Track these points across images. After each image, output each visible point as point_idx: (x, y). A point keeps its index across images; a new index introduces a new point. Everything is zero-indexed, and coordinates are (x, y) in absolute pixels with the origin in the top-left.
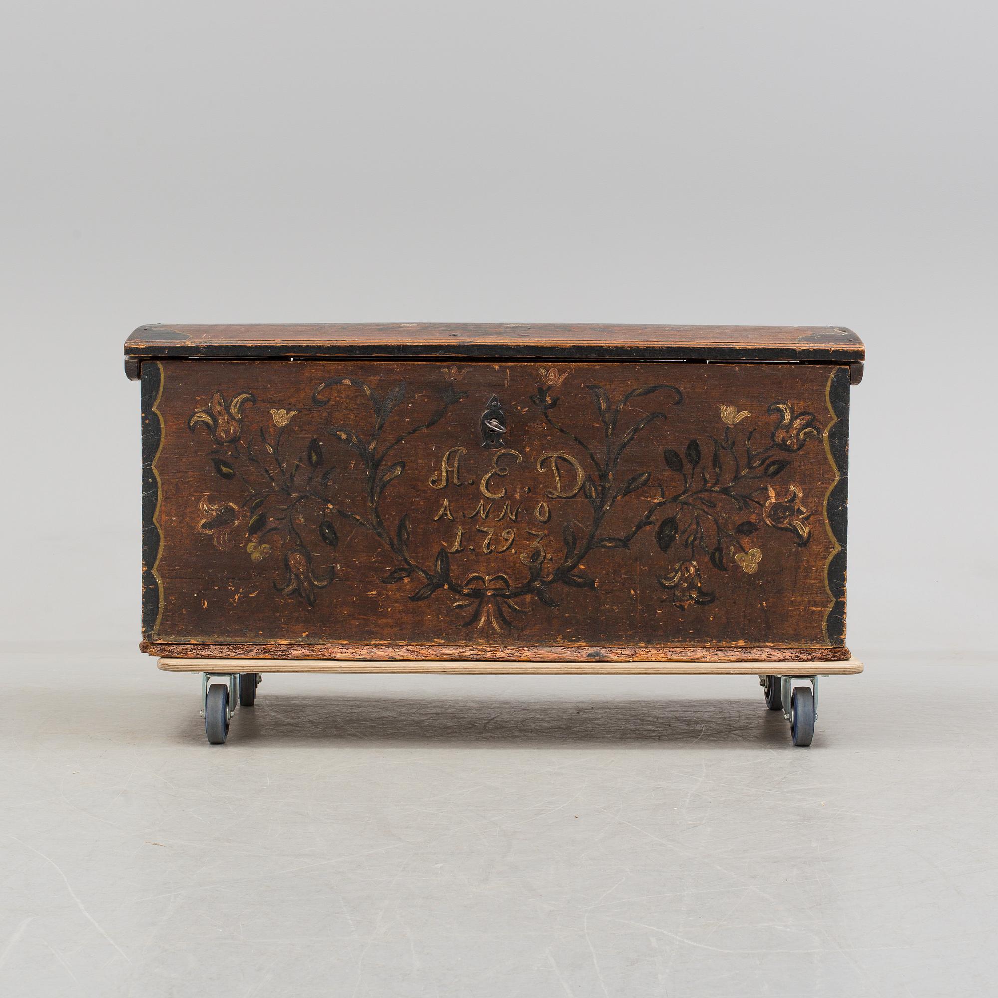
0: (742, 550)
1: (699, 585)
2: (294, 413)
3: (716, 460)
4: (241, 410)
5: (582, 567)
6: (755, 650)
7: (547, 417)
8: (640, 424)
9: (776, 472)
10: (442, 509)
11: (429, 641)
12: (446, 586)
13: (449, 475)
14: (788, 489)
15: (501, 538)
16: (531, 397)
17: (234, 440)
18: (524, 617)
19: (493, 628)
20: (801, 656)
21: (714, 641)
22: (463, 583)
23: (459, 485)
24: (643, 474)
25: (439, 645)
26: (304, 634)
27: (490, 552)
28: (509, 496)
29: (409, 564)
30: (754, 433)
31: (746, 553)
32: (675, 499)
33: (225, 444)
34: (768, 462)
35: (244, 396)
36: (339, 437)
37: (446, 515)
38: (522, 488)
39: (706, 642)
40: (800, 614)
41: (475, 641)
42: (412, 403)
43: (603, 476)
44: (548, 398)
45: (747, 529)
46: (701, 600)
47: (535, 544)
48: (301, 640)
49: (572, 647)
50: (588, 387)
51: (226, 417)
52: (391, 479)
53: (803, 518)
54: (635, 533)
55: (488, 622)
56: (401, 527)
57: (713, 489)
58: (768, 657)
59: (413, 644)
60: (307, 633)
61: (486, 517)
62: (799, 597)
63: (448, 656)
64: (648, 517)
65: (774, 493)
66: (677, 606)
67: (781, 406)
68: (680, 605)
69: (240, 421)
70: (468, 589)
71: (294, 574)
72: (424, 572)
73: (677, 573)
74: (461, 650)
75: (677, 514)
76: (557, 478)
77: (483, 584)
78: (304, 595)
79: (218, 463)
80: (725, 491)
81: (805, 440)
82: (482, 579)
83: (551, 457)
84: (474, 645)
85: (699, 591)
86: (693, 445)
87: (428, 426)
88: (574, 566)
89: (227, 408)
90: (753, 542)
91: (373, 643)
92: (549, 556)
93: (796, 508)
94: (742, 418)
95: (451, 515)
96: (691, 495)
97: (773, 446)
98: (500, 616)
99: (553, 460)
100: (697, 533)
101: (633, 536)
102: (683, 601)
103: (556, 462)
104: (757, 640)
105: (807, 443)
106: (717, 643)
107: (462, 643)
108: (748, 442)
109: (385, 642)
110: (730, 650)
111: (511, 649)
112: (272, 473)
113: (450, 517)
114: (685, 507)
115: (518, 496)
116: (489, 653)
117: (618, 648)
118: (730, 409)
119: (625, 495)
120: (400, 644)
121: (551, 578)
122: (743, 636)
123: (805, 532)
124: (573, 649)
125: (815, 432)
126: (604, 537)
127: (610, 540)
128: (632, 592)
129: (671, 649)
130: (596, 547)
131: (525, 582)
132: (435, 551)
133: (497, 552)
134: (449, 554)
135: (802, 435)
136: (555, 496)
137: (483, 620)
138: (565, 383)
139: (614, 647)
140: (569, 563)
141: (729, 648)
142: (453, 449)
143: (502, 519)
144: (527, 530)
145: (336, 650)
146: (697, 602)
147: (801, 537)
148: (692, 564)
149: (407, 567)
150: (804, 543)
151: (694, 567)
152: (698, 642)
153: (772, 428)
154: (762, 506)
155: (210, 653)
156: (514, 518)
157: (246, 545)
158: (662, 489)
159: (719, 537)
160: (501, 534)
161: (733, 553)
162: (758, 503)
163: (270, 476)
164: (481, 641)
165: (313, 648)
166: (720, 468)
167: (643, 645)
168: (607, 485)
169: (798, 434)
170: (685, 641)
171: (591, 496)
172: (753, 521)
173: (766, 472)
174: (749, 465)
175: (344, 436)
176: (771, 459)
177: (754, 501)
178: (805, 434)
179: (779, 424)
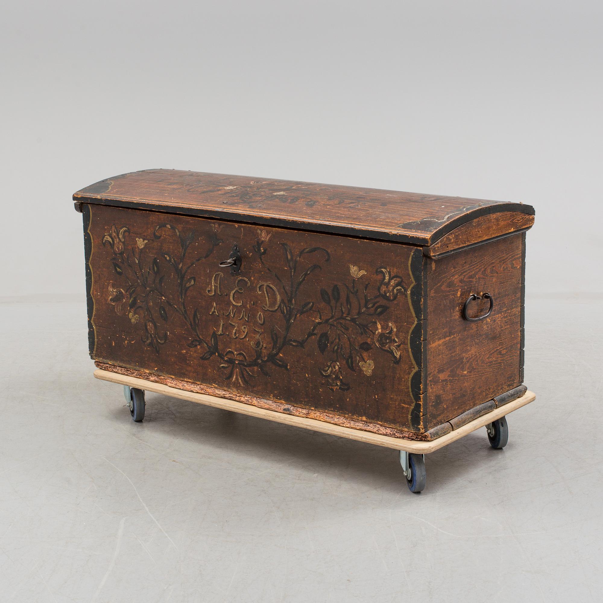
0: (363, 360)
1: (341, 378)
2: (146, 241)
3: (348, 301)
4: (124, 237)
5: (281, 355)
6: (372, 425)
7: (261, 260)
8: (308, 271)
9: (381, 313)
10: (213, 308)
11: (210, 384)
12: (217, 354)
13: (216, 289)
14: (388, 325)
15: (241, 330)
16: (253, 247)
17: (122, 254)
18: (254, 379)
19: (240, 383)
20: (396, 434)
21: (350, 414)
22: (225, 354)
23: (220, 295)
24: (309, 303)
25: (215, 388)
26: (156, 369)
27: (237, 338)
28: (244, 306)
29: (199, 338)
30: (368, 286)
31: (366, 362)
32: (327, 321)
33: (118, 255)
34: (376, 305)
35: (125, 229)
36: (166, 258)
37: (215, 312)
38: (250, 302)
39: (345, 414)
40: (396, 407)
41: (231, 389)
42: (198, 243)
43: (290, 301)
44: (262, 249)
45: (366, 347)
46: (342, 387)
47: (257, 336)
48: (154, 372)
49: (278, 403)
50: (281, 244)
51: (118, 240)
52: (189, 287)
53: (396, 346)
54: (307, 339)
55: (237, 379)
56: (195, 315)
57: (347, 318)
58: (377, 431)
59: (203, 384)
60: (157, 369)
61: (234, 316)
62: (395, 396)
63: (218, 395)
64: (313, 330)
65: (380, 326)
66: (330, 389)
67: (383, 270)
68: (331, 388)
69: (123, 243)
70: (227, 357)
71: (150, 334)
72: (206, 344)
73: (329, 368)
74: (224, 393)
75: (328, 331)
76: (267, 298)
77: (233, 356)
78: (154, 346)
79: (116, 265)
80: (353, 320)
81: (397, 294)
82: (233, 353)
83: (264, 285)
84: (231, 391)
85: (341, 381)
86: (336, 289)
87: (205, 258)
88: (277, 354)
89: (118, 236)
90: (369, 356)
91: (185, 380)
92: (265, 345)
93: (393, 338)
94: (362, 275)
95: (217, 312)
96: (335, 320)
97: (379, 296)
98: (243, 377)
99: (265, 287)
100: (339, 345)
101: (306, 341)
102: (333, 386)
103: (266, 289)
104: (373, 419)
105: (398, 296)
106: (351, 415)
107: (225, 388)
108: (365, 291)
109: (191, 381)
110: (358, 422)
111: (248, 397)
112: (138, 274)
113: (217, 314)
114: (332, 327)
115: (248, 306)
116: (238, 397)
117: (301, 408)
118: (355, 268)
119: (301, 315)
120: (198, 383)
121: (266, 359)
122: (365, 414)
123: (398, 354)
124: (278, 404)
125: (403, 290)
126: (291, 338)
127: (295, 341)
128: (307, 375)
129: (327, 415)
130: (288, 344)
131: (254, 359)
132: (211, 332)
133: (240, 338)
134: (217, 336)
135: (395, 291)
136: (266, 309)
137: (234, 377)
138: (270, 240)
139: (299, 407)
140: (274, 352)
141: (358, 421)
142: (217, 273)
143: (241, 319)
144: (253, 328)
145: (169, 380)
146: (340, 388)
147: (395, 357)
148: (337, 364)
149: (198, 339)
150: (397, 362)
151: (338, 366)
152: (342, 413)
153: (378, 284)
154: (374, 333)
155: (117, 371)
156: (247, 319)
157: (129, 314)
158: (320, 314)
159: (351, 350)
160: (241, 328)
161: (358, 360)
162: (371, 331)
163: (137, 276)
164: (235, 389)
165: (160, 378)
166: (350, 305)
167: (313, 409)
168: (292, 307)
169: (393, 290)
170: (335, 411)
171: (284, 312)
172: (369, 342)
173: (375, 312)
174: (366, 306)
175: (168, 258)
176: (378, 304)
177: (369, 329)
178: (397, 290)
179: (382, 282)
